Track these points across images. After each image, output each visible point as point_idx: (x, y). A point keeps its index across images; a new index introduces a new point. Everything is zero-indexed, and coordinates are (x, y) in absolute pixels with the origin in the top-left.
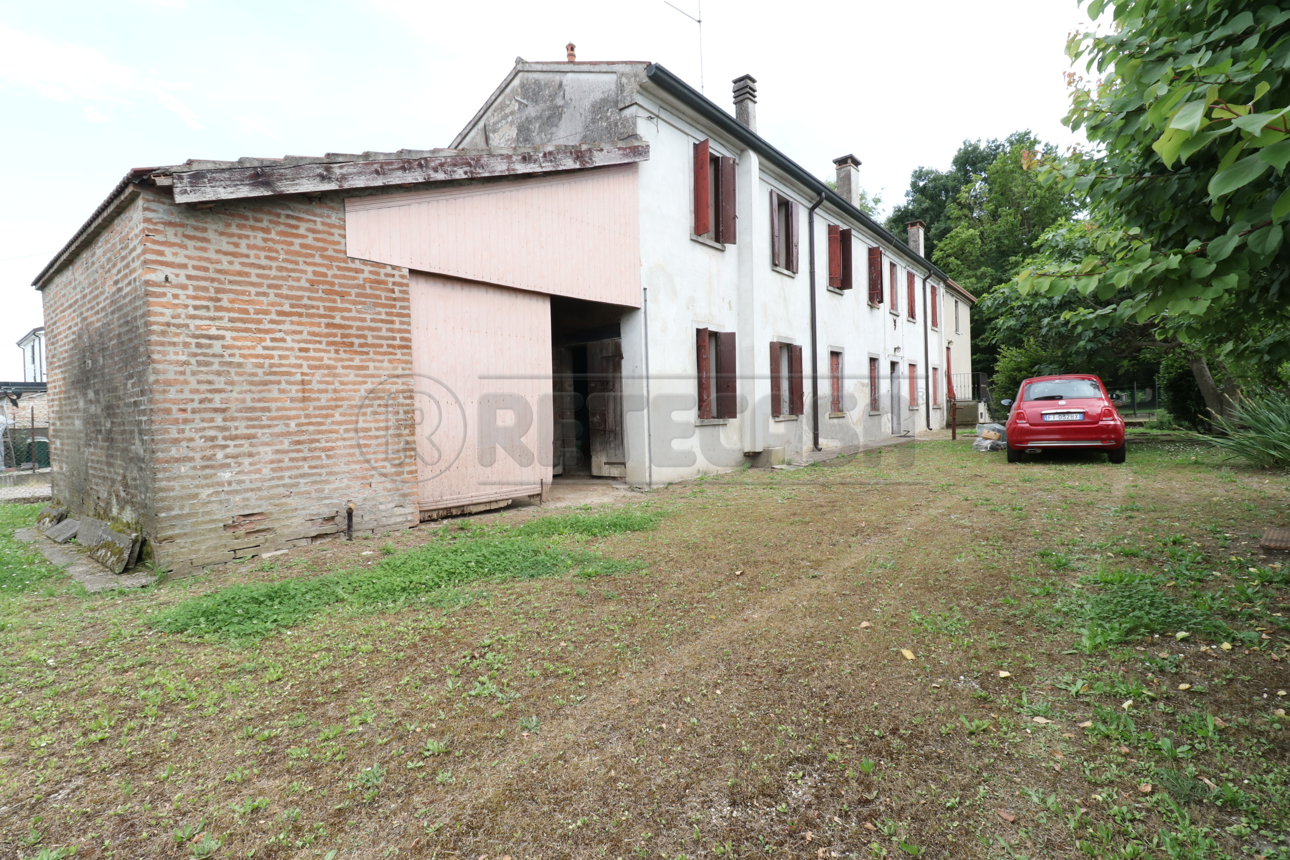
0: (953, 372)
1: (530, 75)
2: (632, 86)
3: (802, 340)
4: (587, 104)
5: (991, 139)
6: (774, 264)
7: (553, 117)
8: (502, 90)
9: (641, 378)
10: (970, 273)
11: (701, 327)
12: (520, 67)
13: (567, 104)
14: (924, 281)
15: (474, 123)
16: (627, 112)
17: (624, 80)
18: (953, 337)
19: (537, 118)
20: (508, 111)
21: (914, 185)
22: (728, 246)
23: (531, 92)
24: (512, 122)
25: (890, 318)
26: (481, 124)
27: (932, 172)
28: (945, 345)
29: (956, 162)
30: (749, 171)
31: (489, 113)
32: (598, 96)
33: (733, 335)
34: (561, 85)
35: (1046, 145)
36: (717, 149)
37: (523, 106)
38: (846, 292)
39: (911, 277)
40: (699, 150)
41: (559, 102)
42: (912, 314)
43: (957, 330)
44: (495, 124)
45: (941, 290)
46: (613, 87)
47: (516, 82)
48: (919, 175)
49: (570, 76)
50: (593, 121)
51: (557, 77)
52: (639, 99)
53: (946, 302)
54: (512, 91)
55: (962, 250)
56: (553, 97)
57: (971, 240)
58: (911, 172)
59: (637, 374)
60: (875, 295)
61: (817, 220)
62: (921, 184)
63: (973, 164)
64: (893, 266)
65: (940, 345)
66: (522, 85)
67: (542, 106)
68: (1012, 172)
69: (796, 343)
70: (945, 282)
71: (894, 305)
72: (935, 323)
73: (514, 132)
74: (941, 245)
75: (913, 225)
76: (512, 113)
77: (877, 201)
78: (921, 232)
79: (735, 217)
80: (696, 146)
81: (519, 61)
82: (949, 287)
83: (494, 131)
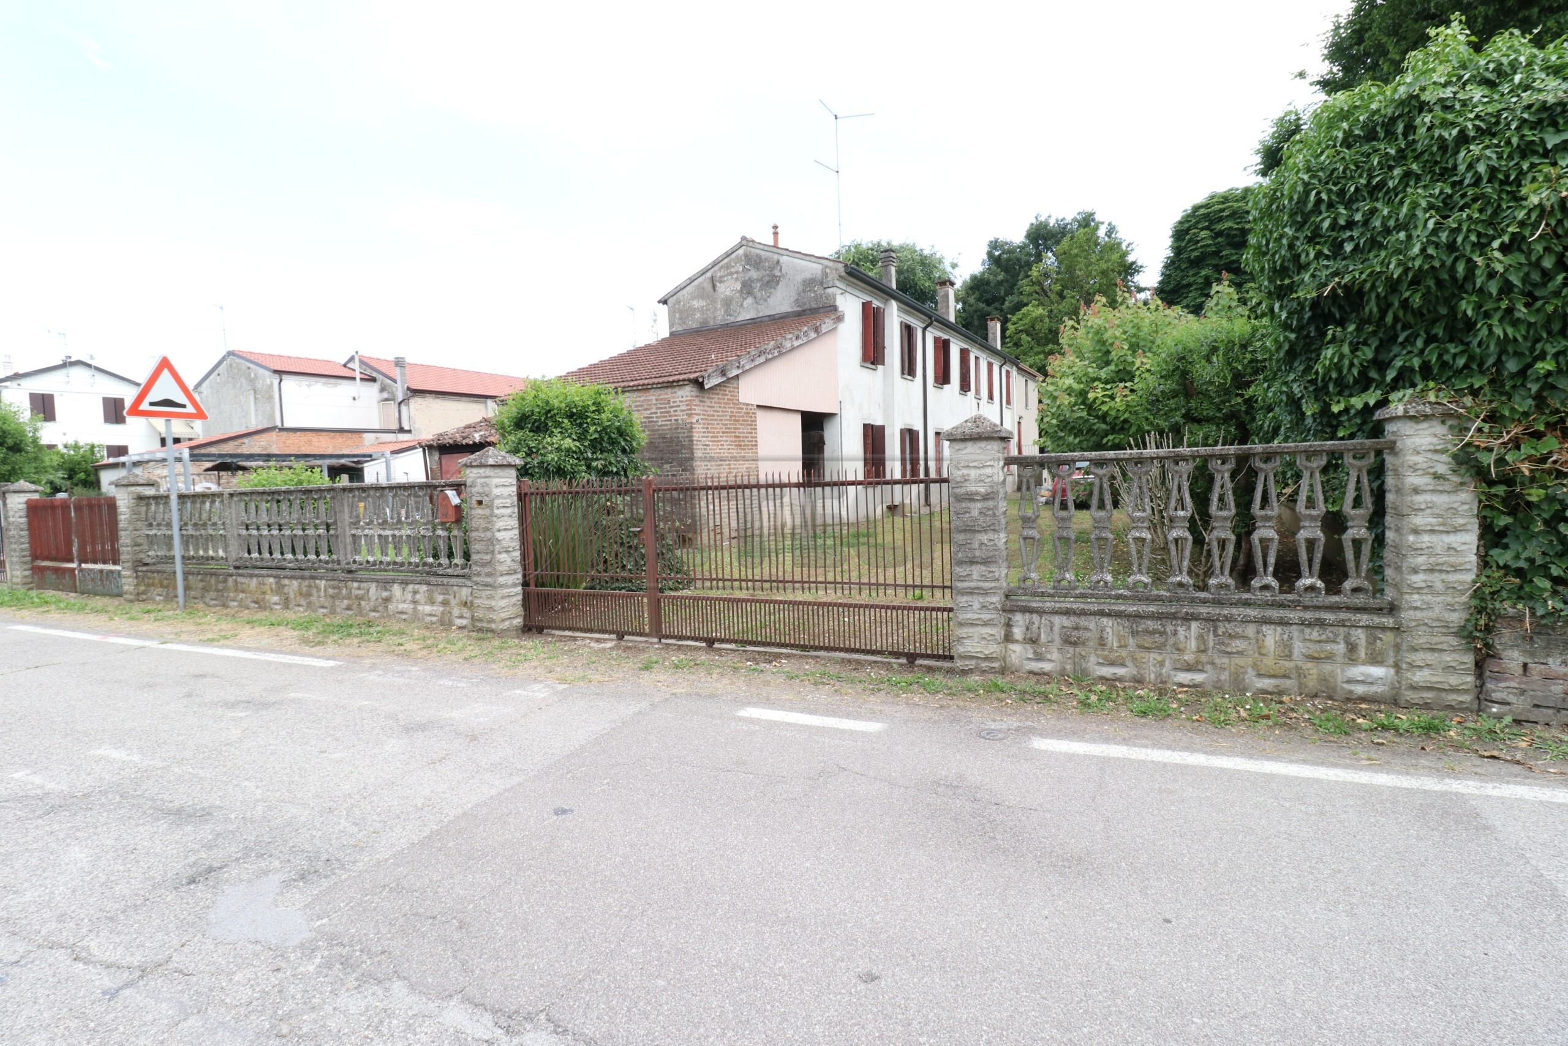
0: (1023, 443)
1: (753, 250)
2: (832, 276)
3: (918, 426)
4: (799, 278)
5: (1060, 218)
6: (903, 373)
7: (772, 282)
8: (728, 255)
9: (837, 460)
10: (1040, 349)
11: (867, 422)
12: (744, 242)
13: (783, 276)
14: (1001, 367)
15: (703, 272)
16: (830, 291)
17: (828, 270)
18: (1023, 413)
19: (758, 280)
20: (733, 270)
21: (990, 254)
22: (880, 367)
23: (753, 261)
24: (737, 279)
25: (975, 401)
26: (709, 275)
27: (1006, 243)
28: (1017, 420)
29: (1028, 236)
30: (892, 315)
31: (716, 268)
32: (808, 275)
33: (883, 428)
34: (778, 262)
35: (1110, 224)
36: (876, 303)
37: (745, 270)
38: (946, 386)
39: (990, 365)
40: (866, 306)
41: (777, 273)
42: (991, 397)
43: (1027, 405)
44: (721, 277)
45: (1014, 372)
46: (820, 272)
47: (741, 252)
48: (994, 245)
49: (785, 258)
50: (804, 291)
51: (776, 257)
52: (838, 284)
53: (1018, 381)
54: (737, 257)
55: (1033, 327)
56: (772, 269)
57: (1040, 319)
58: (987, 243)
59: (835, 455)
60: (965, 386)
61: (928, 334)
62: (997, 253)
63: (1045, 239)
64: (977, 358)
65: (1013, 420)
66: (746, 255)
67: (762, 273)
68: (1077, 255)
69: (915, 428)
70: (1017, 366)
71: (977, 391)
72: (1008, 402)
73: (738, 286)
74: (1014, 319)
75: (992, 320)
76: (737, 272)
77: (954, 266)
78: (999, 325)
79: (884, 348)
80: (863, 304)
81: (744, 238)
82: (1020, 369)
83: (721, 282)
